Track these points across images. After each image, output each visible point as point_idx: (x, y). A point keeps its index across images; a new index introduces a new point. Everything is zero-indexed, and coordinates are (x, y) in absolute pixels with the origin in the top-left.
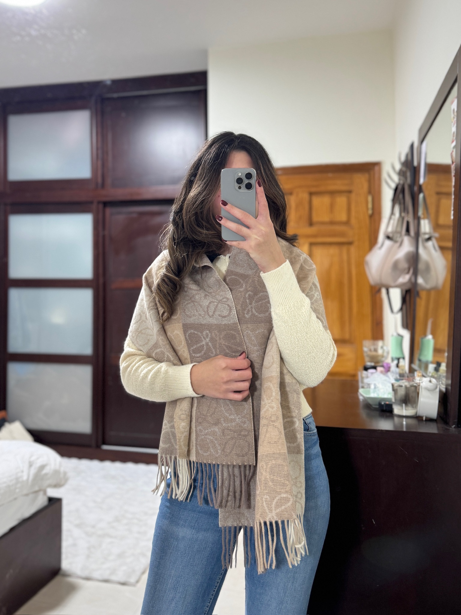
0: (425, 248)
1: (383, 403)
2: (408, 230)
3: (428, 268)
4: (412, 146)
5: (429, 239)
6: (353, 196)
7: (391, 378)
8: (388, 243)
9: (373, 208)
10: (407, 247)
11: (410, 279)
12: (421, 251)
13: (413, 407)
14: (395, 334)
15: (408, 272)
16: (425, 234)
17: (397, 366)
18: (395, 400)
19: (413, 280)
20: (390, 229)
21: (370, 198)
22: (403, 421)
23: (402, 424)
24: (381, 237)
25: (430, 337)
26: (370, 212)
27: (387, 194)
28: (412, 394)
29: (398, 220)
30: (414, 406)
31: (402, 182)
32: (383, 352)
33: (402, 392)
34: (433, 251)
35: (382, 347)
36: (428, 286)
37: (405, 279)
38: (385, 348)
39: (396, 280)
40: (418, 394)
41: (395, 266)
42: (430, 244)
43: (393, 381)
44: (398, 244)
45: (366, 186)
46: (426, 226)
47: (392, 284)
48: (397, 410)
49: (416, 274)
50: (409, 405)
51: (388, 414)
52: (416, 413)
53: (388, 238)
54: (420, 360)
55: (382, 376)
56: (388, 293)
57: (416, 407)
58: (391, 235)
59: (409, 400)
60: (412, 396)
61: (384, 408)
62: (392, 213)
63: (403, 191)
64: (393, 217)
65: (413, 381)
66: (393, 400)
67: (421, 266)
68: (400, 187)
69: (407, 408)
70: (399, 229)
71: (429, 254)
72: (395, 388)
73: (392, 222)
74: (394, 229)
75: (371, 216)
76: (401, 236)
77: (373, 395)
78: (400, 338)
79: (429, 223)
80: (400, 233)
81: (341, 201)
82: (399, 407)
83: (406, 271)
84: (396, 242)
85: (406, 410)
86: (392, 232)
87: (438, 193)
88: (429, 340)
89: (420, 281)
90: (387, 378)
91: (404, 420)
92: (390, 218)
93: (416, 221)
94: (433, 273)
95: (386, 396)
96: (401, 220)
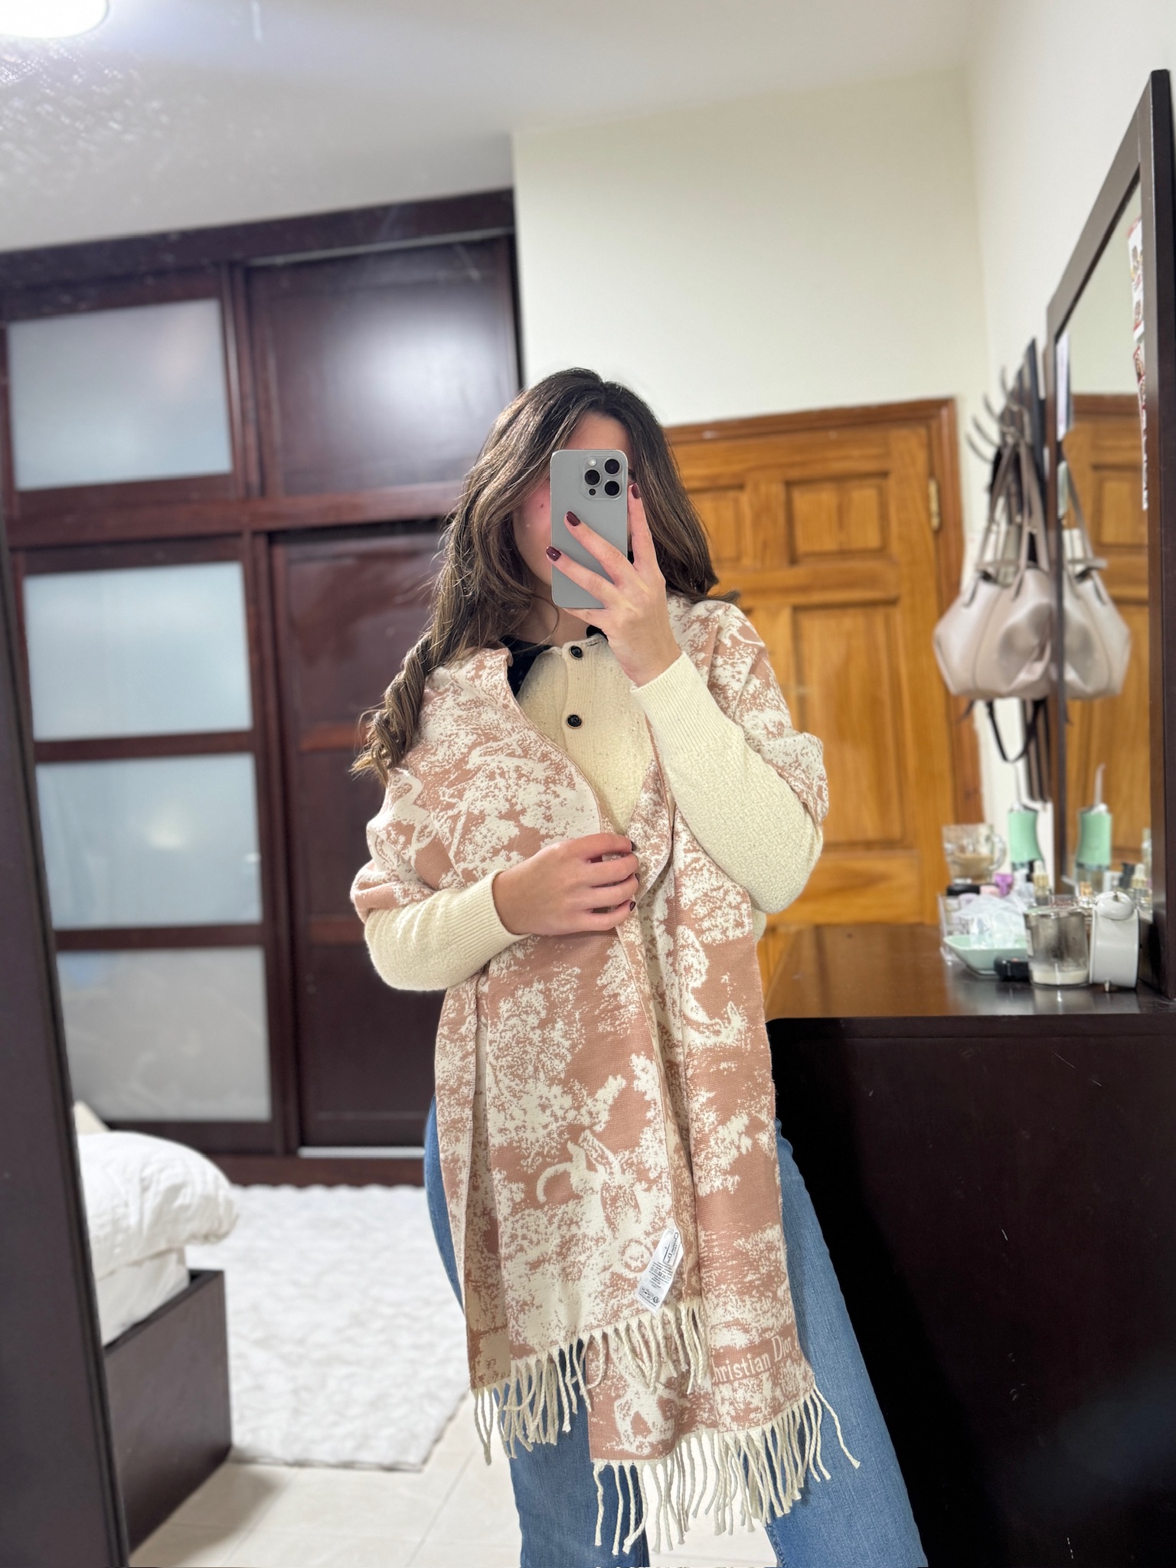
0: (1078, 596)
1: (1004, 962)
2: (1033, 556)
3: (1086, 644)
4: (1032, 348)
5: (1084, 575)
6: (892, 483)
7: (1019, 904)
8: (986, 590)
9: (941, 513)
10: (1034, 594)
11: (1046, 673)
12: (1069, 603)
13: (1078, 965)
14: (1017, 806)
15: (1040, 657)
16: (1074, 561)
17: (1029, 879)
18: (1035, 951)
19: (1054, 674)
20: (989, 556)
21: (933, 489)
22: (1056, 997)
23: (1055, 1004)
24: (969, 576)
25: (1102, 808)
26: (935, 522)
27: (976, 474)
28: (1074, 934)
29: (1008, 533)
30: (1081, 961)
31: (1010, 440)
32: (992, 851)
33: (1049, 931)
34: (1096, 604)
35: (988, 839)
36: (1089, 689)
37: (1032, 673)
38: (996, 840)
39: (1010, 679)
40: (1089, 936)
41: (1008, 642)
42: (1087, 586)
43: (1024, 909)
44: (1013, 590)
45: (921, 457)
46: (1075, 543)
47: (1004, 688)
48: (1039, 974)
49: (1059, 658)
50: (1070, 960)
51: (1018, 985)
52: (1088, 976)
53: (986, 577)
54: (1080, 866)
55: (996, 900)
56: (991, 714)
57: (1085, 965)
58: (991, 570)
59: (1068, 947)
60: (1074, 939)
61: (1009, 974)
62: (991, 519)
63: (1016, 461)
64: (994, 528)
65: (1073, 905)
66: (1030, 952)
67: (1071, 640)
68: (1006, 454)
69: (1065, 969)
70: (1011, 555)
71: (1088, 610)
72: (1033, 923)
73: (992, 538)
74: (999, 556)
75: (937, 532)
76: (1018, 569)
77: (976, 947)
78: (1030, 814)
79: (1083, 538)
80: (1015, 563)
81: (864, 497)
82: (1045, 967)
83: (1035, 654)
84: (1006, 586)
85: (1061, 970)
86: (994, 563)
87: (1097, 467)
88: (1100, 814)
89: (1071, 675)
90: (1007, 904)
91: (1059, 994)
92: (988, 531)
93: (1052, 535)
94: (1099, 655)
95: (1010, 945)
96: (1014, 530)
